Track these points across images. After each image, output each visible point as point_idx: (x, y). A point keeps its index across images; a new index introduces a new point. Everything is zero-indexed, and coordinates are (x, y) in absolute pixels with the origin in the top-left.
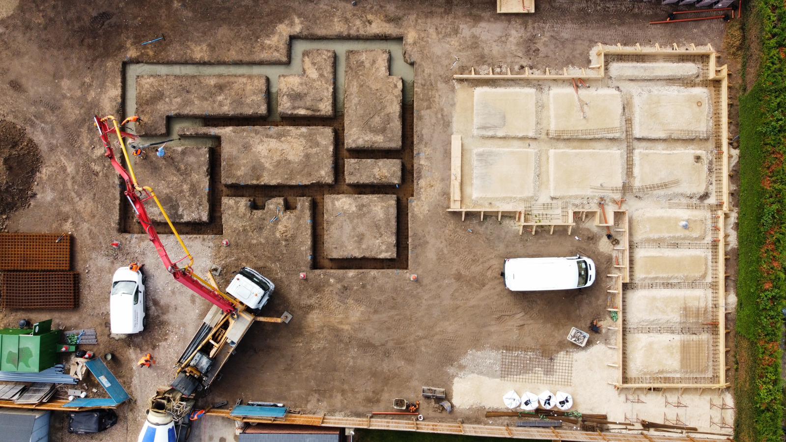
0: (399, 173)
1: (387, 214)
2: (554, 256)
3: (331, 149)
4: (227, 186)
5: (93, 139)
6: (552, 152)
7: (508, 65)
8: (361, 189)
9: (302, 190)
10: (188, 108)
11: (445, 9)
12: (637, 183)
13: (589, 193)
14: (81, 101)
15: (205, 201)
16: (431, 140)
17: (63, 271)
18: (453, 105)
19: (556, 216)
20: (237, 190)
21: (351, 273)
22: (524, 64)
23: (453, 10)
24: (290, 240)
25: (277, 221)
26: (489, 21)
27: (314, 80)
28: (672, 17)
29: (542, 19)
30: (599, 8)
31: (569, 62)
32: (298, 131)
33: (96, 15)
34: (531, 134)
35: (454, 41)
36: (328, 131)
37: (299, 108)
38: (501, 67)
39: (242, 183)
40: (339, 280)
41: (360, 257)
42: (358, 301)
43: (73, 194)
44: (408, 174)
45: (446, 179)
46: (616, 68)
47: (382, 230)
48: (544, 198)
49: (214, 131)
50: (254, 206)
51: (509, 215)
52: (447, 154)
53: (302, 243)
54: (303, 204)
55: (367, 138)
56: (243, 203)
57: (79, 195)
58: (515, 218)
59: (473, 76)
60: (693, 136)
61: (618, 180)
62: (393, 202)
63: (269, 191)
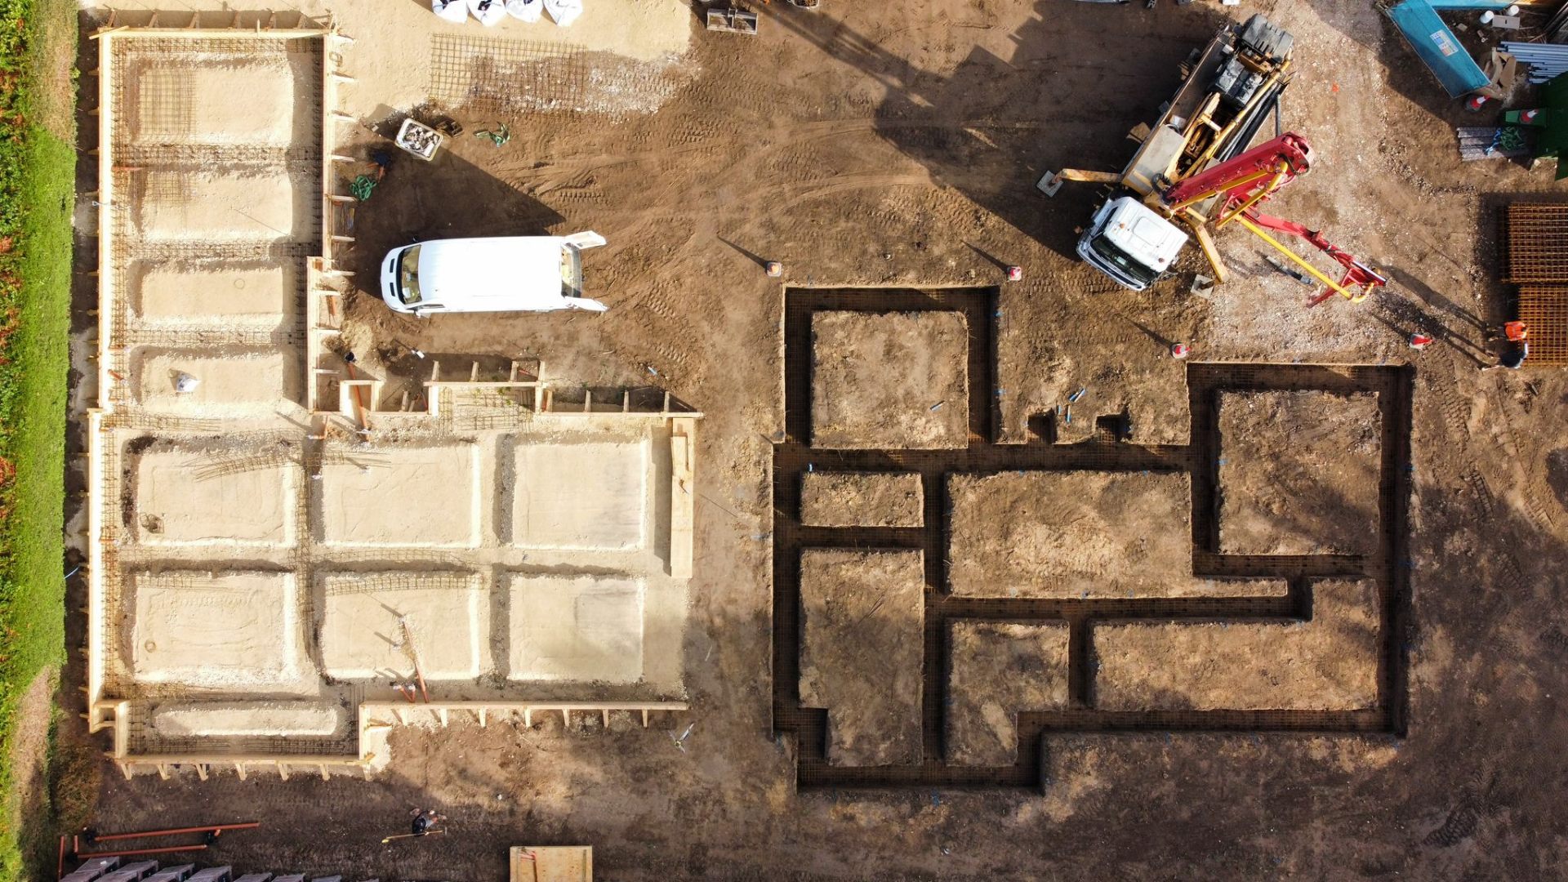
0: (805, 495)
1: (832, 408)
2: (471, 314)
3: (954, 550)
4: (1181, 468)
5: (1470, 570)
6: (475, 542)
7: (569, 731)
9: (1018, 460)
10: (1263, 637)
11: (704, 855)
12: (290, 474)
13: (394, 453)
14: (1500, 650)
15: (1227, 437)
16: (737, 567)
17: (1533, 284)
18: (688, 645)
19: (466, 401)
20: (1159, 463)
21: (908, 281)
22: (533, 734)
23: (688, 853)
24: (1041, 356)
25: (1071, 392)
26: (610, 829)
27: (991, 698)
28: (209, 838)
29: (494, 834)
30: (370, 858)
31: (434, 739)
32: (1024, 588)
33: (1464, 840)
34: (520, 581)
35: (686, 782)
36: (961, 587)
37: (1024, 639)
38: (585, 727)
39: (1148, 474)
40: (934, 264)
41: (890, 315)
42: (893, 218)
43: (1512, 451)
44: (788, 497)
45: (705, 481)
47: (842, 372)
48: (489, 438)
49: (1207, 588)
50: (1118, 425)
51: (564, 401)
52: (702, 538)
53: (1017, 343)
54: (1018, 432)
55: (877, 572)
56: (1144, 434)
57: (1500, 448)
58: (554, 397)
59: (645, 708)
60: (166, 578)
61: (331, 477)
62: (819, 432)
63: (1087, 458)
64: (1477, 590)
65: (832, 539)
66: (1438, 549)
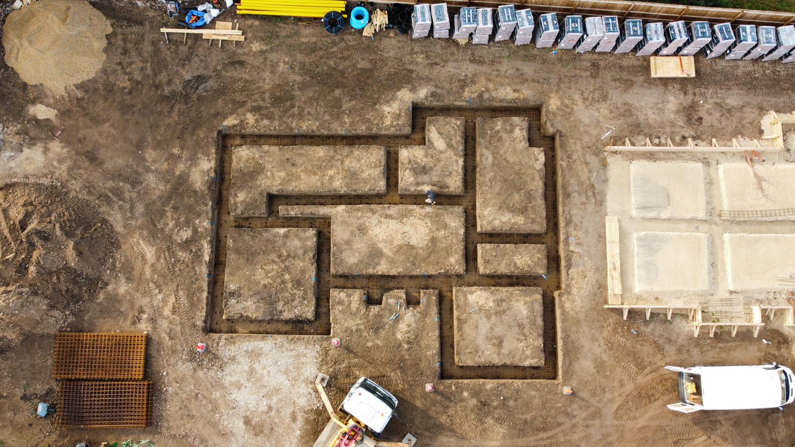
0: (545, 262)
1: (532, 310)
2: (738, 364)
3: (461, 232)
4: (336, 276)
5: (179, 219)
6: (727, 236)
7: (667, 136)
8: (496, 280)
9: (426, 282)
10: (293, 184)
11: (591, 72)
13: (777, 286)
14: (165, 176)
15: (311, 295)
16: (581, 223)
17: (135, 380)
18: (605, 181)
19: (737, 315)
20: (348, 280)
21: (490, 384)
22: (687, 135)
23: (600, 73)
24: (414, 341)
25: (397, 320)
26: (642, 86)
27: (441, 152)
29: (703, 84)
30: (767, 72)
31: (738, 132)
32: (424, 210)
33: (190, 78)
34: (701, 215)
35: (604, 109)
36: (458, 211)
37: (423, 184)
38: (659, 138)
39: (355, 273)
40: (476, 393)
41: (500, 364)
42: (499, 420)
43: (151, 285)
44: (554, 261)
45: (601, 269)
47: (526, 331)
48: (722, 293)
49: (323, 210)
50: (370, 301)
51: (683, 315)
52: (601, 238)
53: (428, 347)
54: (428, 298)
55: (504, 219)
56: (357, 297)
57: (158, 286)
58: (688, 317)
59: (628, 147)
62: (539, 297)
63: (387, 282)
64: (176, 209)
65: (526, 238)
66: (195, 231)
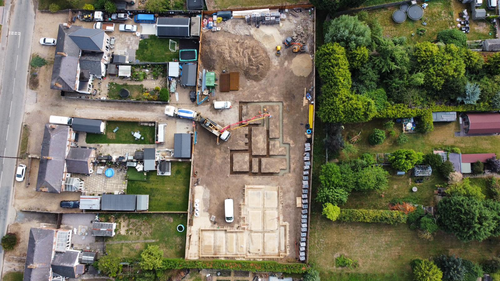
0: (255, 172)
1: (244, 169)
3: (261, 155)
4: (251, 128)
5: (263, 95)
6: (260, 211)
7: (283, 200)
8: (251, 162)
9: (250, 147)
11: (297, 184)
12: (252, 234)
13: (250, 221)
14: (272, 91)
16: (263, 180)
17: (230, 88)
18: (272, 186)
19: (244, 212)
20: (250, 131)
21: (229, 160)
22: (283, 204)
23: (297, 186)
24: (237, 144)
25: (242, 141)
26: (294, 195)
27: (278, 150)
28: (296, 244)
29: (295, 209)
30: (298, 224)
31: (284, 216)
32: (265, 146)
33: (294, 95)
34: (265, 206)
35: (289, 186)
36: (265, 154)
37: (271, 146)
38: (282, 198)
39: (252, 132)
40: (227, 157)
41: (233, 162)
42: (222, 162)
43: (249, 90)
44: (255, 174)
45: (253, 184)
46: (283, 228)
47: (240, 168)
48: (248, 209)
49: (265, 125)
50: (246, 135)
51: (244, 200)
52: (260, 184)
53: (237, 147)
54: (247, 148)
55: (264, 164)
56: (247, 132)
57: (248, 92)
58: (243, 202)
59: (280, 191)
60: (265, 249)
61: (252, 229)
62: (247, 171)
63: (250, 139)
64: (265, 94)
65: (260, 169)
66: (260, 98)
